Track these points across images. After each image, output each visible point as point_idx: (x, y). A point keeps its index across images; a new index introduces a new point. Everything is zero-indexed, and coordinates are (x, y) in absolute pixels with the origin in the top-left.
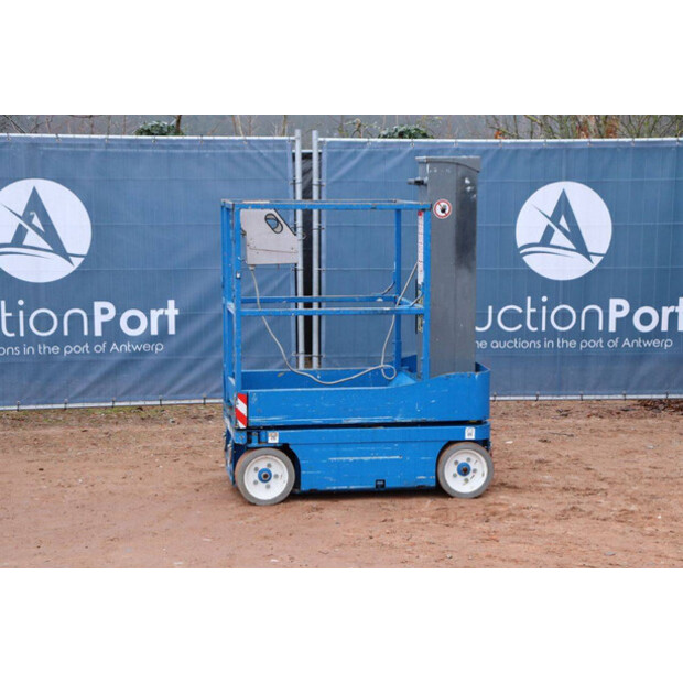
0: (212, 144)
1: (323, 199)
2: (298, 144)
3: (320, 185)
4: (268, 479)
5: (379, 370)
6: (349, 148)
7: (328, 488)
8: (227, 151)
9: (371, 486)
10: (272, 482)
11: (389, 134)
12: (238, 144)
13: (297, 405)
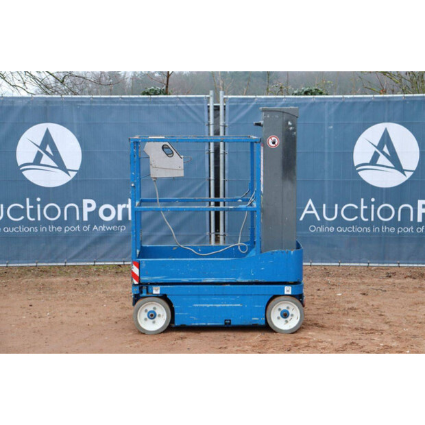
0: (156, 100)
1: (226, 135)
2: (211, 100)
3: (225, 126)
4: (154, 318)
5: (237, 246)
6: (243, 102)
7: (193, 324)
8: (166, 105)
9: (221, 323)
10: (157, 319)
11: (299, 92)
12: (173, 100)
13: (172, 270)
